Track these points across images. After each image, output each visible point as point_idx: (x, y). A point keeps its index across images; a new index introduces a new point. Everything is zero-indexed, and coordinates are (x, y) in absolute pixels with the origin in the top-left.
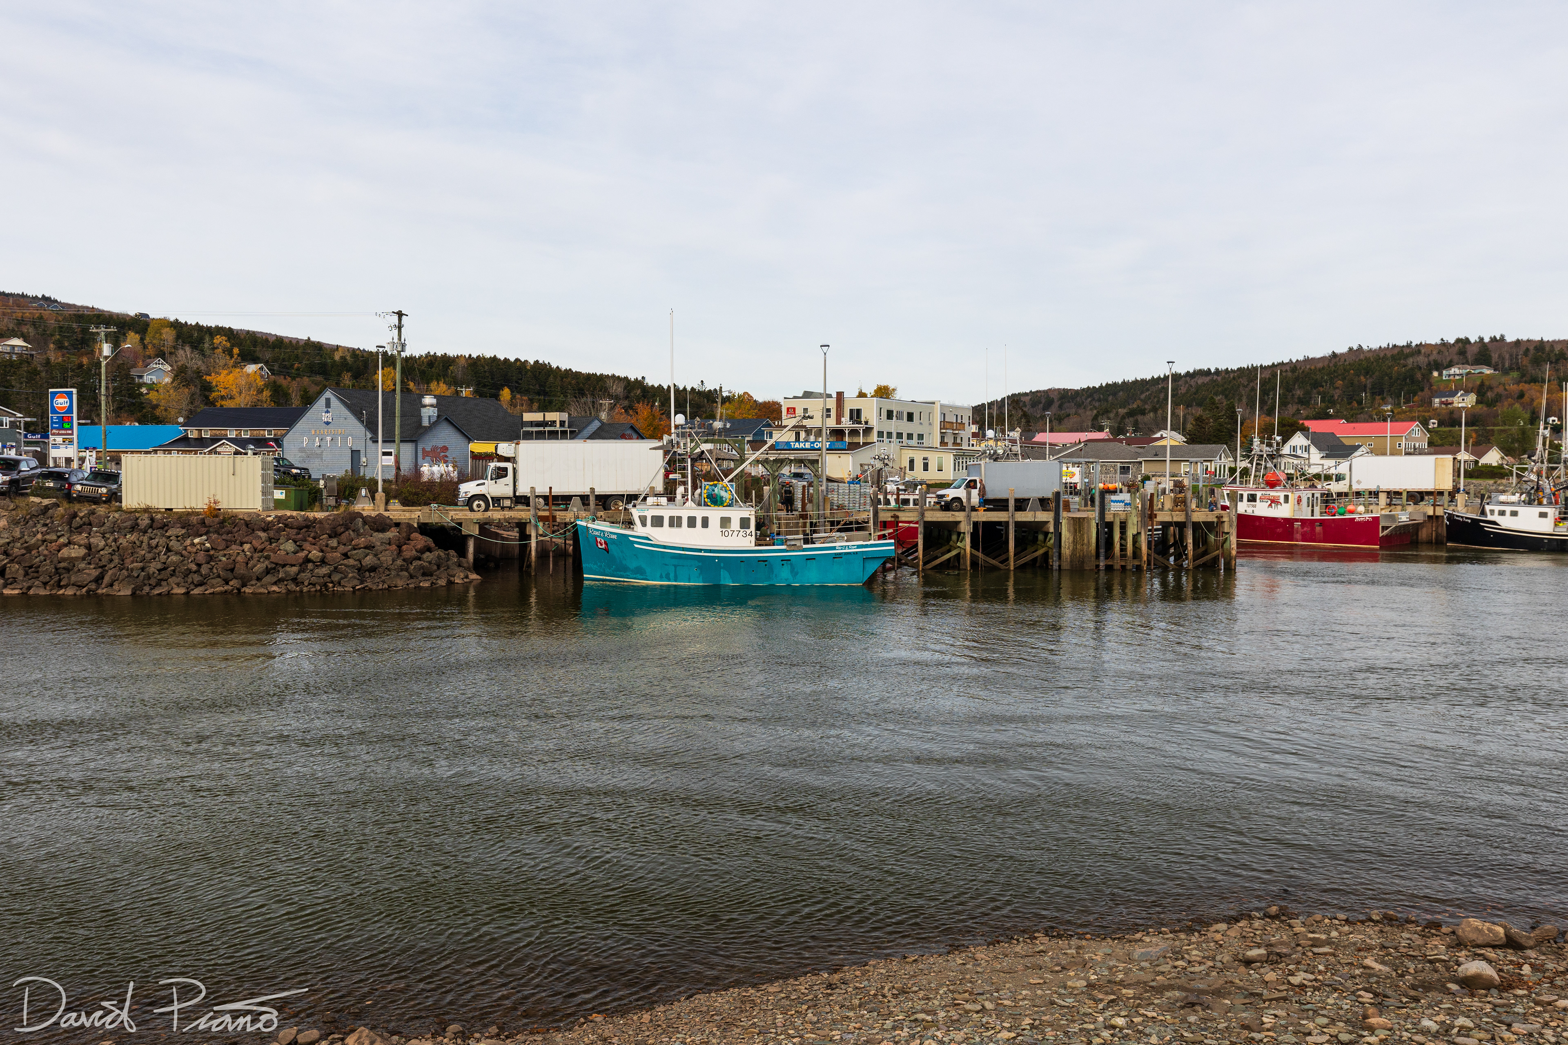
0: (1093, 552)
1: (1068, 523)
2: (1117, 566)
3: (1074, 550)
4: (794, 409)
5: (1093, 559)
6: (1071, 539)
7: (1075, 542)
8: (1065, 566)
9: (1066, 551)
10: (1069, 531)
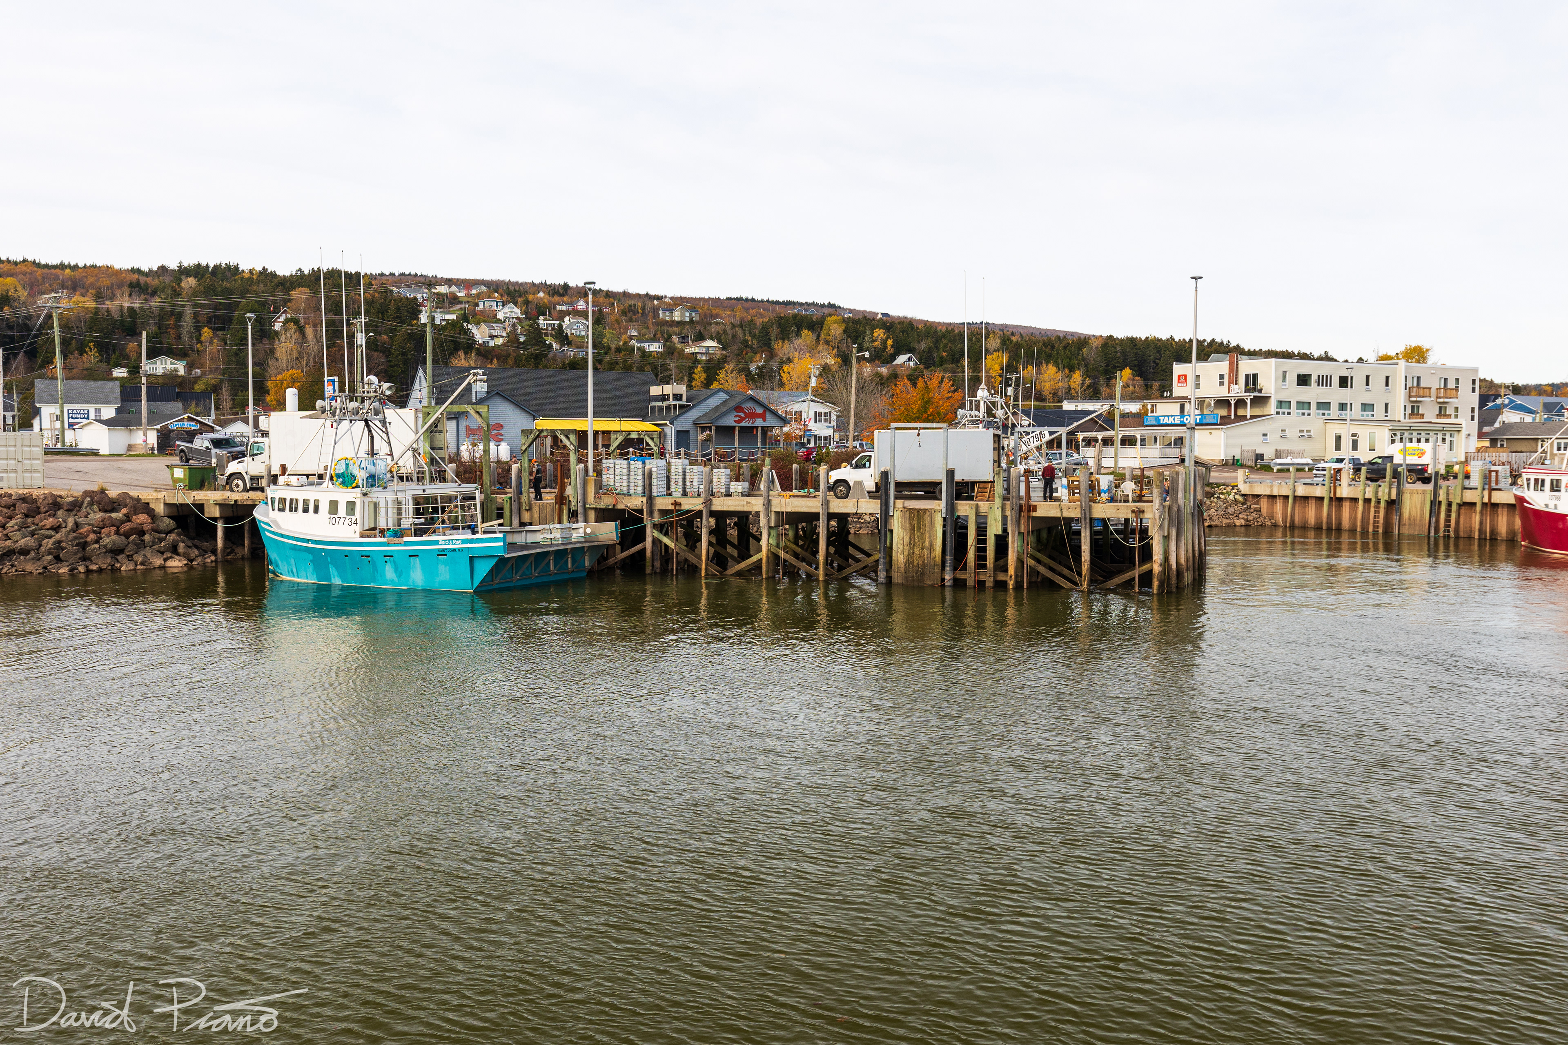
0: (938, 559)
1: (903, 517)
2: (970, 582)
3: (911, 555)
4: (1185, 376)
5: (937, 569)
6: (906, 540)
7: (912, 544)
8: (898, 577)
9: (899, 557)
10: (903, 527)
